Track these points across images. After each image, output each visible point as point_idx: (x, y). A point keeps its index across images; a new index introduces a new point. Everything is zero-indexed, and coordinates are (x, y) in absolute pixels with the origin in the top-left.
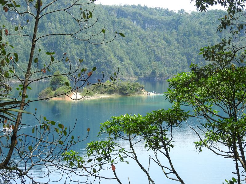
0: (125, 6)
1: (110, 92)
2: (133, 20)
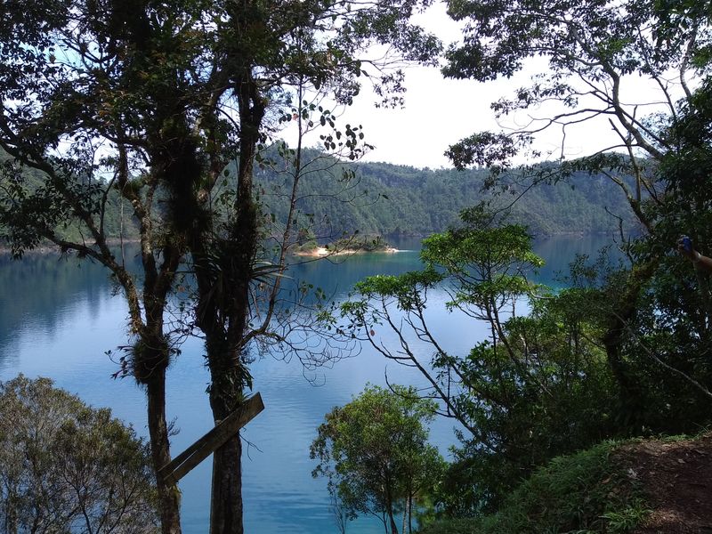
0: (370, 163)
1: (355, 248)
2: (378, 177)
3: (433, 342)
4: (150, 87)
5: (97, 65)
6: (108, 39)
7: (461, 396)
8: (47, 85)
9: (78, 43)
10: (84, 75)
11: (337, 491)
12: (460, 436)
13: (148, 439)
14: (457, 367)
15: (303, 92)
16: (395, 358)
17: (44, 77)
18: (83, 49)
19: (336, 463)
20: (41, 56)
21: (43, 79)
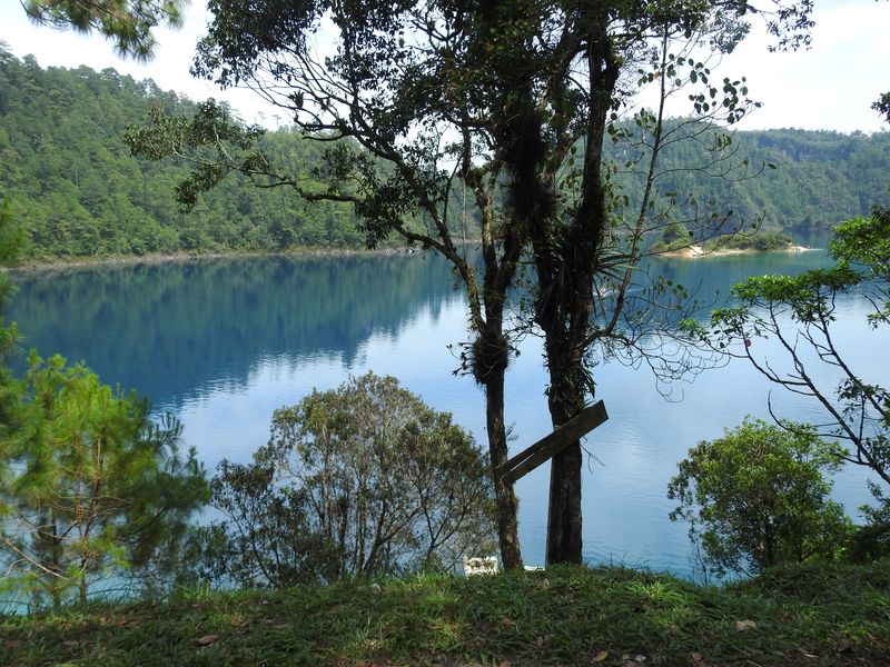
1: (743, 246)
2: (781, 149)
3: (842, 364)
4: (495, 60)
5: (443, 44)
6: (455, 14)
7: (879, 437)
8: (397, 71)
9: (426, 22)
10: (432, 56)
11: (701, 541)
12: (877, 492)
13: (488, 448)
14: (876, 399)
15: (668, 44)
16: (784, 383)
17: (394, 63)
18: (431, 28)
19: (701, 508)
20: (392, 42)
21: (393, 65)
